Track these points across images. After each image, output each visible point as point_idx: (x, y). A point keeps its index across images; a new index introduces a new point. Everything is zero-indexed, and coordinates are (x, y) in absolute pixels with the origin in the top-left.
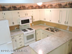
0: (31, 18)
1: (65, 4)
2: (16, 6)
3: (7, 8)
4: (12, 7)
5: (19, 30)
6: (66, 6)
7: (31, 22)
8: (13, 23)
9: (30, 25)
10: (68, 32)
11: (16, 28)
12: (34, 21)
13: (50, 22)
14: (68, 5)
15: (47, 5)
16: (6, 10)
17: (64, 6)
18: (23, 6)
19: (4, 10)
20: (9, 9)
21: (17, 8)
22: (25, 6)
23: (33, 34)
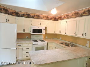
0: (45, 29)
1: (83, 12)
2: (30, 14)
3: (21, 14)
4: (26, 14)
5: (30, 40)
6: (83, 14)
7: (43, 32)
8: (24, 30)
9: (43, 37)
10: (88, 49)
11: (27, 37)
12: (47, 33)
13: (66, 35)
14: (86, 12)
15: (63, 17)
16: (19, 16)
17: (81, 14)
18: (38, 15)
19: (17, 16)
20: (23, 16)
21: (31, 16)
22: (40, 15)
23: (44, 47)
